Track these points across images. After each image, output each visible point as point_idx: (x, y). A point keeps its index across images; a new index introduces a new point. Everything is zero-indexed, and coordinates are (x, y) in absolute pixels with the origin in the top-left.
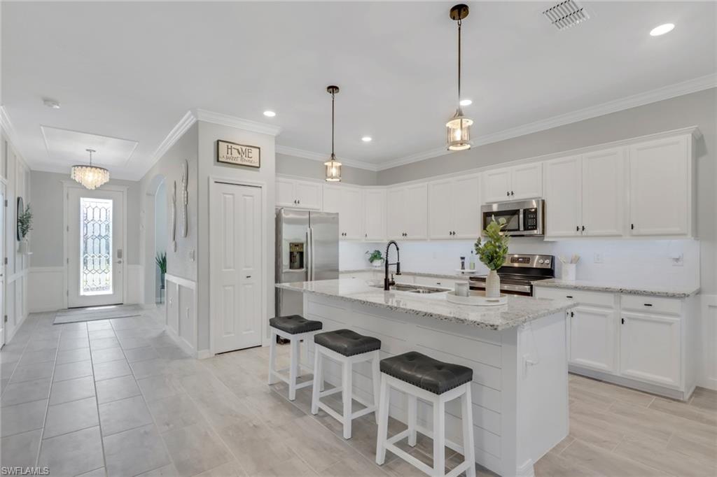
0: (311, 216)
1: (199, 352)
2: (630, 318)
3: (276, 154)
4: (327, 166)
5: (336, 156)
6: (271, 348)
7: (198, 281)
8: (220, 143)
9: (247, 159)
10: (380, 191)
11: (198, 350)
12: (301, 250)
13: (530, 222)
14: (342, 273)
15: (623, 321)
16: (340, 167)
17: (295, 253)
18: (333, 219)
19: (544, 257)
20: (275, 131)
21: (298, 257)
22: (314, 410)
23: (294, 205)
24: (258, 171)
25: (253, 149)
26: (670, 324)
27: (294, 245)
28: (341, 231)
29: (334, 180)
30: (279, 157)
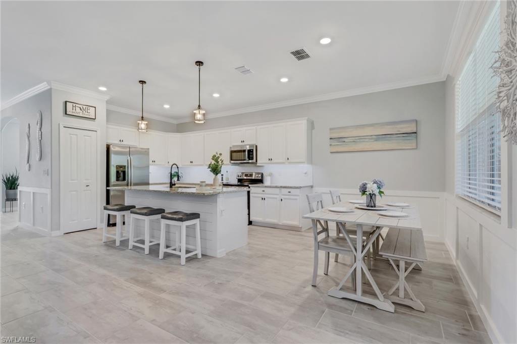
0: (131, 150)
1: (52, 232)
2: (285, 199)
3: (107, 110)
4: (139, 123)
5: (144, 118)
6: (104, 229)
7: (51, 188)
8: (67, 103)
9: (86, 113)
10: (178, 136)
11: (52, 231)
12: (123, 170)
13: (251, 156)
14: (152, 184)
15: (282, 200)
16: (147, 124)
17: (120, 172)
18: (145, 153)
19: (258, 173)
20: (107, 98)
21: (122, 174)
22: (130, 247)
23: (120, 143)
24: (94, 121)
25: (91, 108)
26: (296, 199)
27: (118, 167)
28: (151, 159)
29: (143, 131)
30: (109, 112)
